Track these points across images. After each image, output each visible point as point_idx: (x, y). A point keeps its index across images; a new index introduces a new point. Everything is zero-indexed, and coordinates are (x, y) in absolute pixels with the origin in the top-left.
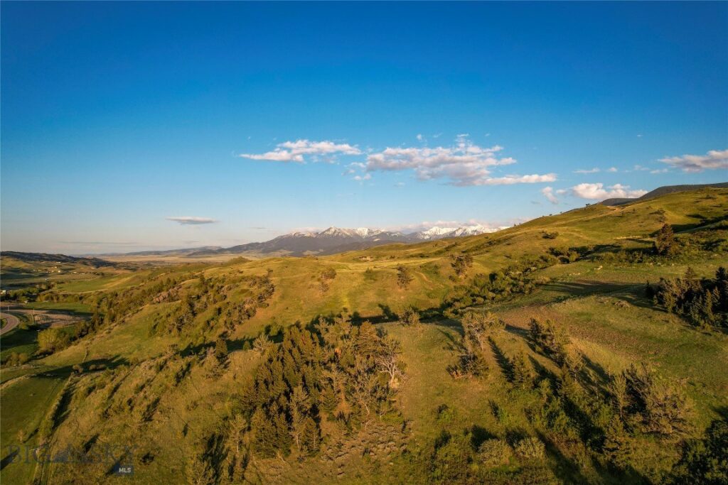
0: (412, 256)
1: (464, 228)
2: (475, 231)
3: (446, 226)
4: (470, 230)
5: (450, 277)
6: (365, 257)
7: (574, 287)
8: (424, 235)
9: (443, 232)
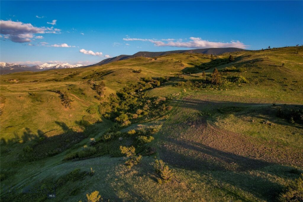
0: (49, 80)
1: (60, 64)
2: (66, 66)
3: (52, 63)
4: (63, 65)
5: (95, 97)
6: (13, 80)
7: (192, 104)
8: (40, 67)
9: (50, 66)
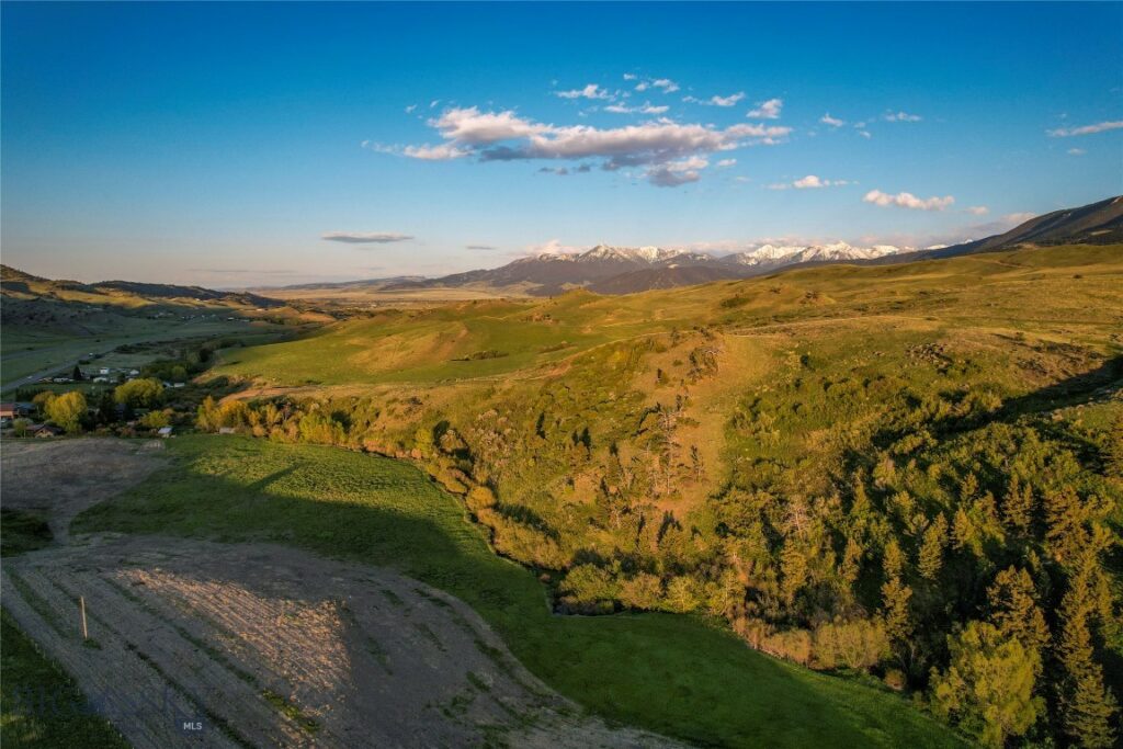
1: (816, 247)
2: (837, 252)
3: (786, 245)
4: (827, 250)
8: (749, 258)
9: (780, 253)
